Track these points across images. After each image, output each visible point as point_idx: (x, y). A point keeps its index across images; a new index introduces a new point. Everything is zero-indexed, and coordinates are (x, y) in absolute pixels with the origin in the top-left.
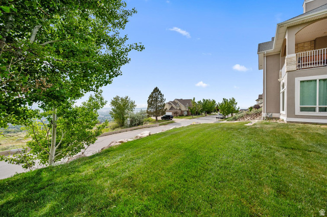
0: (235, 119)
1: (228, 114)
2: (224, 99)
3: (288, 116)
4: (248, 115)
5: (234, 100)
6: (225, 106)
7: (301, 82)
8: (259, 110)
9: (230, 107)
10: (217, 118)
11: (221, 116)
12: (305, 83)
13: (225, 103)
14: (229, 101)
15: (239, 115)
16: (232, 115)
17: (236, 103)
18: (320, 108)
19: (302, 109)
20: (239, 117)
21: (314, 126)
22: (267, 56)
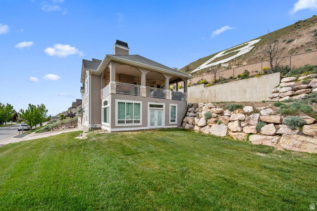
0: (47, 130)
1: (35, 124)
2: (30, 105)
3: (112, 127)
4: (63, 124)
5: (43, 106)
6: (32, 114)
7: (119, 103)
8: (75, 118)
9: (38, 116)
10: (19, 130)
11: (26, 128)
12: (120, 104)
13: (32, 110)
14: (37, 107)
15: (52, 125)
16: (41, 124)
17: (47, 111)
18: (127, 121)
19: (119, 122)
20: (52, 127)
21: (130, 133)
22: (92, 75)
